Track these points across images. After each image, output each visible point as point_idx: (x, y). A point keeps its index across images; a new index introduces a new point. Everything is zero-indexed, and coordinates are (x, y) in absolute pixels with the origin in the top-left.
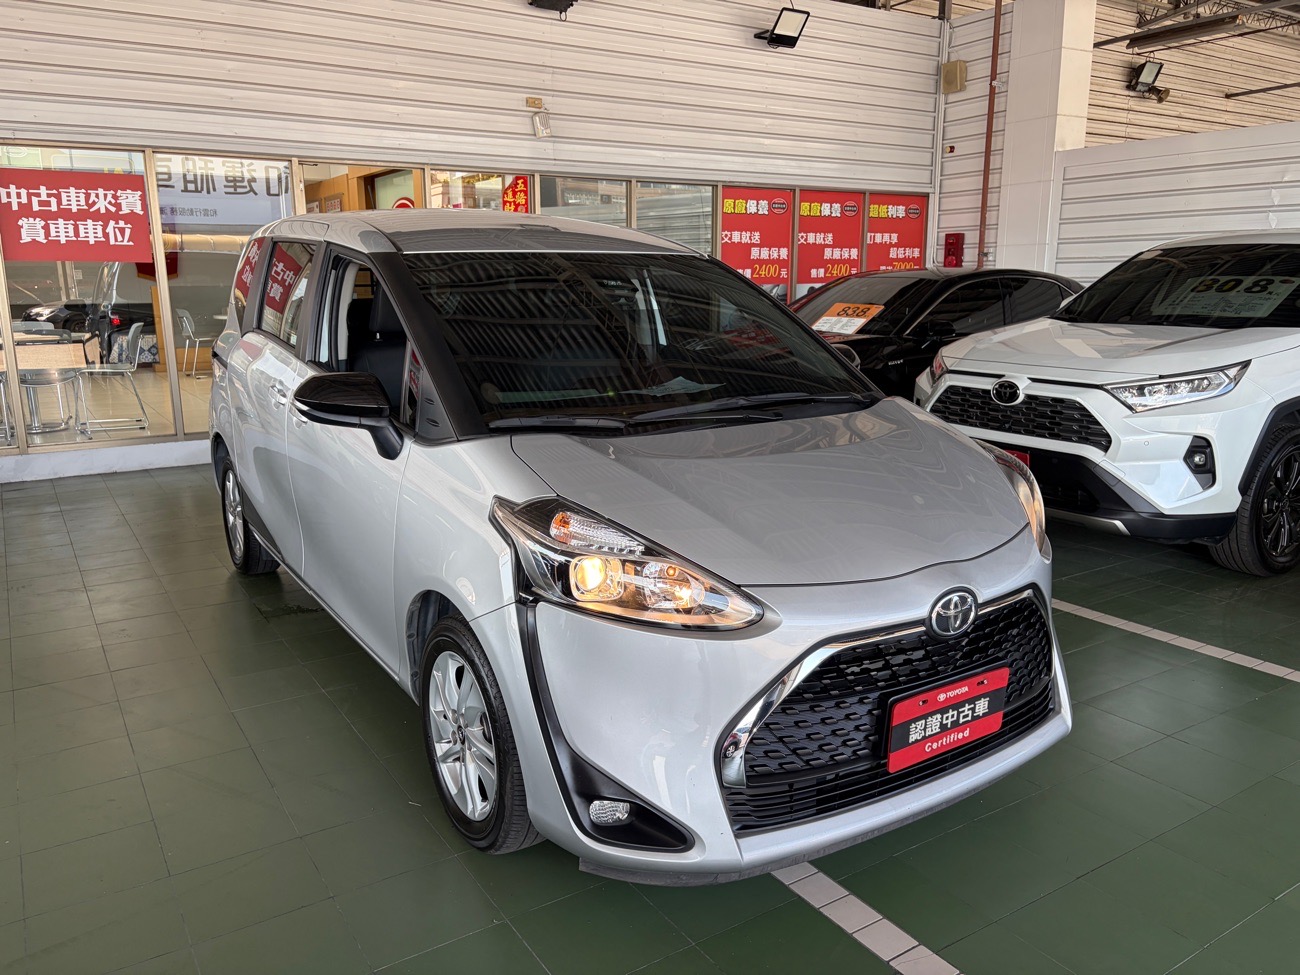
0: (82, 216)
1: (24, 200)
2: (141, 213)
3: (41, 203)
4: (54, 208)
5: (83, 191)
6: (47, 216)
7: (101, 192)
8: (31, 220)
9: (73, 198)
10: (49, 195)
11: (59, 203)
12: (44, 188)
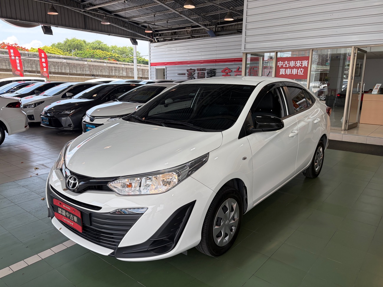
1: (282, 65)
3: (285, 65)
4: (288, 66)
5: (295, 61)
9: (292, 63)
10: (287, 63)
12: (286, 61)
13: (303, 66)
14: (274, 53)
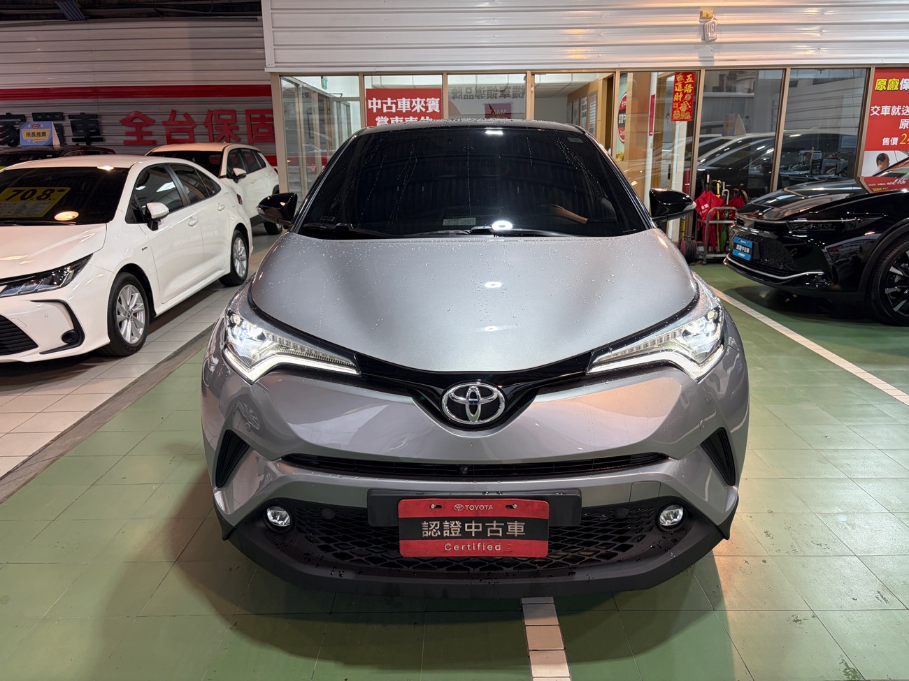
0: (408, 114)
1: (379, 107)
2: (438, 111)
3: (388, 108)
4: (394, 110)
5: (409, 100)
6: (390, 115)
7: (418, 99)
8: (382, 117)
9: (404, 104)
10: (392, 103)
11: (397, 107)
12: (389, 99)
13: (430, 110)
14: (357, 77)
